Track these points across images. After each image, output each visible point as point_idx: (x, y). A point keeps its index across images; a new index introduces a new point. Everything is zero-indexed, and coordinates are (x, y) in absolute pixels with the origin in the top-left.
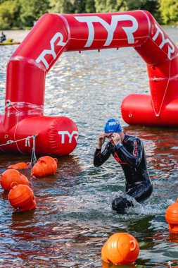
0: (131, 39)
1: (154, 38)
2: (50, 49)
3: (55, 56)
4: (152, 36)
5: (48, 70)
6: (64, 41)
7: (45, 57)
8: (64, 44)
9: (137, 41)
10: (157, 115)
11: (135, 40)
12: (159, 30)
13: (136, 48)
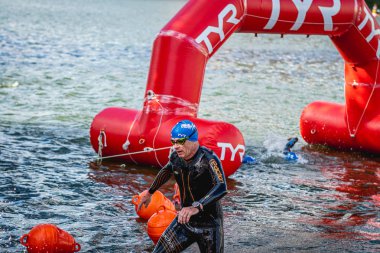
0: (328, 25)
1: (361, 27)
2: (217, 25)
3: (222, 37)
4: (358, 23)
5: (210, 56)
6: (237, 17)
7: (208, 36)
8: (236, 22)
9: (337, 28)
10: (352, 135)
11: (334, 26)
12: (368, 16)
13: (333, 38)
